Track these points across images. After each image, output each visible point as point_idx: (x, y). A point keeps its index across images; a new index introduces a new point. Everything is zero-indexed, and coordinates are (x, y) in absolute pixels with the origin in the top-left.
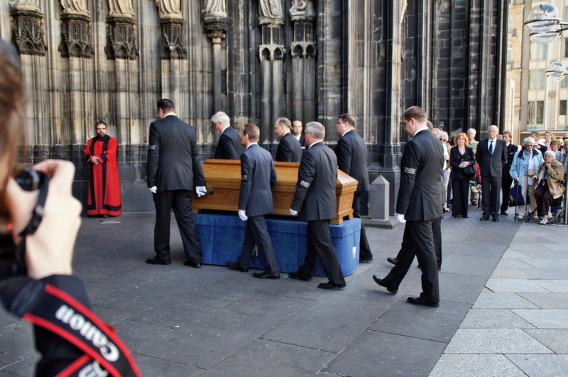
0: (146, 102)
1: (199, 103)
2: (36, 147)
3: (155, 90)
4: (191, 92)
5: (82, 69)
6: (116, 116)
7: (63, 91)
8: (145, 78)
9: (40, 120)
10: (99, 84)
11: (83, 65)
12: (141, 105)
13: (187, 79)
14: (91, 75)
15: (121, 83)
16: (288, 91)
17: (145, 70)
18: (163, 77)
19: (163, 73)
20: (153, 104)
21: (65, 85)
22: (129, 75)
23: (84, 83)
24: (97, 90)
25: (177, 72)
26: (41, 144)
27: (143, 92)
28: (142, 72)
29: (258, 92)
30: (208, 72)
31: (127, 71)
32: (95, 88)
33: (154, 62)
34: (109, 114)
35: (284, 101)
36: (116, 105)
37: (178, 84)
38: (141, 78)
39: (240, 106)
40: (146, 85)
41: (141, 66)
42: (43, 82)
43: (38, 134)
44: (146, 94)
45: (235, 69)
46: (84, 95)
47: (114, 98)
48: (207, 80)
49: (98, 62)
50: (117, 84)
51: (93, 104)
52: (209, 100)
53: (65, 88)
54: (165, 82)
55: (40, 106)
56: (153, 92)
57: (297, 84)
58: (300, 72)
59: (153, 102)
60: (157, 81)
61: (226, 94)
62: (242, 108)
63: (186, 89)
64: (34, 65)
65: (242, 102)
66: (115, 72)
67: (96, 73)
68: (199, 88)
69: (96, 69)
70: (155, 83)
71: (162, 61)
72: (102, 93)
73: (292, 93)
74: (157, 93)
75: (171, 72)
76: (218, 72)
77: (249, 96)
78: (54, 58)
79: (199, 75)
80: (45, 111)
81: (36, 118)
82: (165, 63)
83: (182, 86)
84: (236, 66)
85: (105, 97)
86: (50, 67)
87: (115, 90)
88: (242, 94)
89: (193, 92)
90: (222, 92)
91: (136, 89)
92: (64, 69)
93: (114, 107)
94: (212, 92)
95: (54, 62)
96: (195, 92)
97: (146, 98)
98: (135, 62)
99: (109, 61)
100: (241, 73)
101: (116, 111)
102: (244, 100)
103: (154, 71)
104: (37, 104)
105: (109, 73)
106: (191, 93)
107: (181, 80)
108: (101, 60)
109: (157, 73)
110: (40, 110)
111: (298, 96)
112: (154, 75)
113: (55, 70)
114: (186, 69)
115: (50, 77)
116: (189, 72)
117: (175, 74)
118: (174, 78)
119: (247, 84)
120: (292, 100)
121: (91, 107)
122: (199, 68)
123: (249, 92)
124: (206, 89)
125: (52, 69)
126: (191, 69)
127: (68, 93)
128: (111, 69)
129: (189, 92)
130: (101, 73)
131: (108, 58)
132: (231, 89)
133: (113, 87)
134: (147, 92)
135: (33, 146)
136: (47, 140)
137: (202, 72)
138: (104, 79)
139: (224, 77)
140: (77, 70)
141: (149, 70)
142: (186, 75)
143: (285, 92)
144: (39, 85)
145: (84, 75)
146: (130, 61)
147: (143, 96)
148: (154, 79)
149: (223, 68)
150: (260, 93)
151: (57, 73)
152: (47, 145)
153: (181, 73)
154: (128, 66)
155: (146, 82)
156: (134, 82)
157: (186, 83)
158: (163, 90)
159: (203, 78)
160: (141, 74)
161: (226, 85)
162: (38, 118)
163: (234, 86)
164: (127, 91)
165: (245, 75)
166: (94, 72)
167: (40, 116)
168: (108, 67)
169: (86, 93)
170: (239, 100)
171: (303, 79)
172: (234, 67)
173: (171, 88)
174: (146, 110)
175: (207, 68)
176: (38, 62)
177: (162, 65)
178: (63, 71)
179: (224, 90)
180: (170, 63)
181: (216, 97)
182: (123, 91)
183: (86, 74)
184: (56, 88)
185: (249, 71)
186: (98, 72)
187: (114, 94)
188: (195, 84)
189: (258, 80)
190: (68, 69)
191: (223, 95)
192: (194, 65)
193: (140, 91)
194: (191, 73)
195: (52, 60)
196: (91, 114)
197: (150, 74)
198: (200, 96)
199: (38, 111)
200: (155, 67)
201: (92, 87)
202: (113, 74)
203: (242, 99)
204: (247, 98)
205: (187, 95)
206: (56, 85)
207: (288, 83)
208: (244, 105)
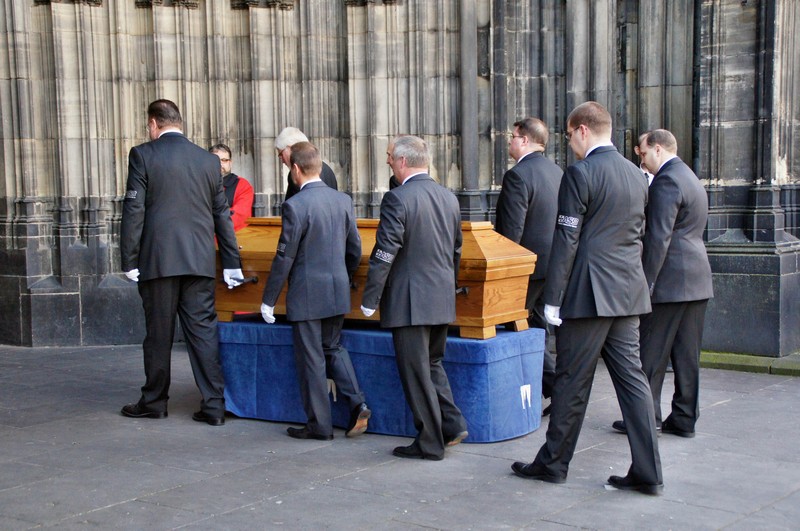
0: (315, 101)
1: (429, 100)
2: (84, 201)
3: (335, 74)
4: (413, 77)
5: (179, 33)
6: (252, 132)
7: (140, 81)
8: (313, 48)
9: (93, 143)
10: (216, 63)
11: (181, 24)
12: (305, 109)
13: (401, 49)
14: (199, 45)
15: (261, 61)
16: (628, 68)
17: (313, 32)
18: (350, 44)
19: (350, 37)
20: (330, 106)
21: (143, 68)
22: (277, 41)
23: (183, 62)
24: (210, 77)
25: (381, 34)
26: (95, 194)
27: (308, 79)
28: (307, 36)
29: (560, 70)
30: (448, 31)
31: (274, 34)
32: (207, 72)
33: (332, 12)
34: (236, 129)
35: (619, 90)
36: (251, 109)
37: (383, 59)
38: (303, 48)
39: (519, 104)
40: (314, 63)
41: (304, 21)
42: (98, 62)
43: (89, 173)
44: (315, 83)
45: (510, 23)
46: (184, 87)
47: (247, 94)
48: (446, 49)
49: (212, 15)
50: (252, 63)
51: (203, 108)
52: (450, 94)
53: (144, 74)
54: (355, 58)
55: (92, 114)
56: (330, 79)
57: (651, 49)
58: (657, 23)
59: (330, 99)
60: (338, 55)
61: (488, 78)
62: (523, 109)
63: (400, 69)
64: (79, 25)
65: (523, 95)
66: (249, 37)
67: (207, 40)
68: (428, 68)
69: (209, 33)
70: (333, 60)
71: (349, 9)
72: (222, 84)
73: (638, 71)
74: (339, 80)
75: (367, 32)
76: (469, 31)
77: (541, 82)
78: (121, 10)
79: (429, 39)
80: (103, 123)
81: (84, 140)
82: (354, 14)
83: (391, 64)
84: (511, 15)
85: (228, 92)
86: (112, 30)
87: (248, 77)
88: (524, 79)
89: (416, 77)
90: (479, 75)
91: (294, 72)
92: (142, 33)
93: (247, 113)
94: (457, 76)
95: (121, 17)
96: (419, 76)
97: (315, 93)
98: (290, 14)
99: (237, 13)
100: (523, 31)
101: (251, 122)
102: (529, 92)
103: (332, 32)
104: (87, 110)
105: (237, 39)
106: (412, 79)
107: (390, 52)
108: (218, 11)
109: (338, 38)
110: (93, 121)
111: (652, 78)
112: (332, 41)
113: (122, 36)
114: (400, 27)
115: (113, 52)
116: (407, 33)
117: (375, 38)
118: (375, 46)
119: (536, 55)
120: (638, 87)
121: (198, 116)
122: (428, 23)
123: (541, 72)
124: (445, 68)
125: (116, 33)
126: (411, 25)
127: (151, 85)
128: (241, 31)
129: (408, 77)
130: (219, 40)
131: (233, 7)
132: (499, 66)
133: (246, 71)
134: (318, 79)
135: (79, 198)
136: (108, 185)
137: (435, 30)
138: (226, 52)
139: (483, 43)
140: (169, 34)
141: (322, 30)
142: (400, 41)
143: (623, 69)
144: (90, 68)
145: (182, 44)
146: (280, 12)
147: (310, 89)
148: (333, 50)
149: (483, 21)
150: (564, 74)
151: (128, 42)
152: (107, 196)
153: (390, 35)
154: (276, 24)
155: (314, 57)
156: (289, 57)
157: (400, 58)
158: (351, 74)
159: (437, 45)
160: (303, 39)
161: (488, 58)
162: (88, 138)
163: (506, 61)
164: (274, 77)
165: (531, 35)
166: (206, 38)
167: (93, 136)
168: (233, 27)
169: (188, 85)
170: (519, 91)
171: (664, 37)
172: (506, 18)
173: (369, 69)
174: (316, 118)
175: (446, 24)
176: (87, 20)
177: (349, 18)
178: (139, 37)
179: (483, 71)
180: (365, 13)
181: (466, 87)
182: (267, 79)
183: (187, 43)
184: (125, 75)
185: (541, 25)
186: (213, 38)
187: (247, 84)
188: (420, 58)
189: (561, 45)
190: (150, 33)
191: (482, 82)
192: (418, 15)
193: (302, 78)
194: (411, 34)
195: (116, 13)
196: (199, 129)
197: (322, 39)
198: (431, 85)
199: (88, 123)
200: (333, 23)
201: (200, 70)
202: (245, 40)
203: (523, 88)
204: (536, 86)
205: (403, 84)
206: (127, 68)
207: (629, 49)
208: (529, 103)
